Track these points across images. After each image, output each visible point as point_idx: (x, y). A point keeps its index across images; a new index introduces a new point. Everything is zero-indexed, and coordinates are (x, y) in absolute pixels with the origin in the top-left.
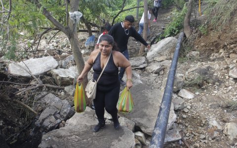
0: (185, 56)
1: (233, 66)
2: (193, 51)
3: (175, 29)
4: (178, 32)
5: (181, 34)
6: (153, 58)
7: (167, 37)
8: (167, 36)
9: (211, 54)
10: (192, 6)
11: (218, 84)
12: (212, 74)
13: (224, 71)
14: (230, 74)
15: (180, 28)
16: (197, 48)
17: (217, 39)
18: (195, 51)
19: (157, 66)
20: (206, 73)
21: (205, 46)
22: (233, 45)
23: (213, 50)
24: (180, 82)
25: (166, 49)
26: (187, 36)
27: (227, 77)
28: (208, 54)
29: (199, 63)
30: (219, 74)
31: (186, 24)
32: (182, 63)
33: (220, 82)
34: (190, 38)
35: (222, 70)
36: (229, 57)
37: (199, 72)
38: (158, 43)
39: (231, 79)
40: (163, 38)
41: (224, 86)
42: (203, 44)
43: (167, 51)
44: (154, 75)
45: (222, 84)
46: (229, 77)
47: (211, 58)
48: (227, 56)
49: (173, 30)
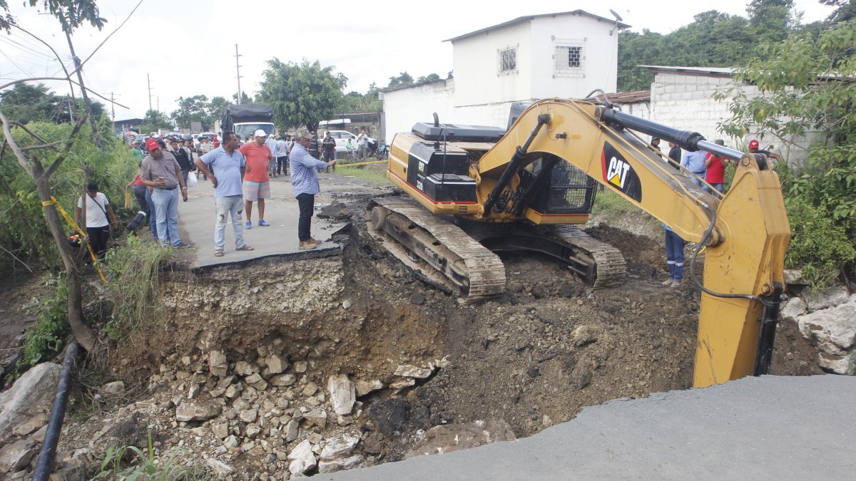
0: (89, 402)
1: (179, 399)
2: (110, 381)
3: (50, 339)
4: (64, 344)
5: (70, 348)
6: (9, 429)
7: (36, 364)
8: (35, 361)
9: (148, 379)
10: (76, 278)
11: (159, 443)
12: (145, 428)
13: (167, 413)
14: (178, 416)
15: (63, 332)
16: (117, 372)
17: (145, 348)
18: (115, 380)
19: (19, 450)
20: (131, 431)
21: (131, 364)
22: (173, 356)
23: (149, 369)
24: (74, 471)
25: (39, 397)
26: (88, 347)
27: (175, 424)
28: (142, 380)
29: (122, 410)
30: (158, 422)
31: (74, 323)
32: (85, 420)
33: (161, 439)
34: (95, 351)
35: (163, 411)
36: (175, 379)
37: (117, 434)
38: (15, 384)
39: (182, 424)
40: (26, 368)
41: (170, 444)
42: (125, 361)
43: (43, 402)
44: (15, 475)
45: (167, 441)
46: (178, 422)
47: (150, 387)
48: (173, 377)
49: (47, 342)
